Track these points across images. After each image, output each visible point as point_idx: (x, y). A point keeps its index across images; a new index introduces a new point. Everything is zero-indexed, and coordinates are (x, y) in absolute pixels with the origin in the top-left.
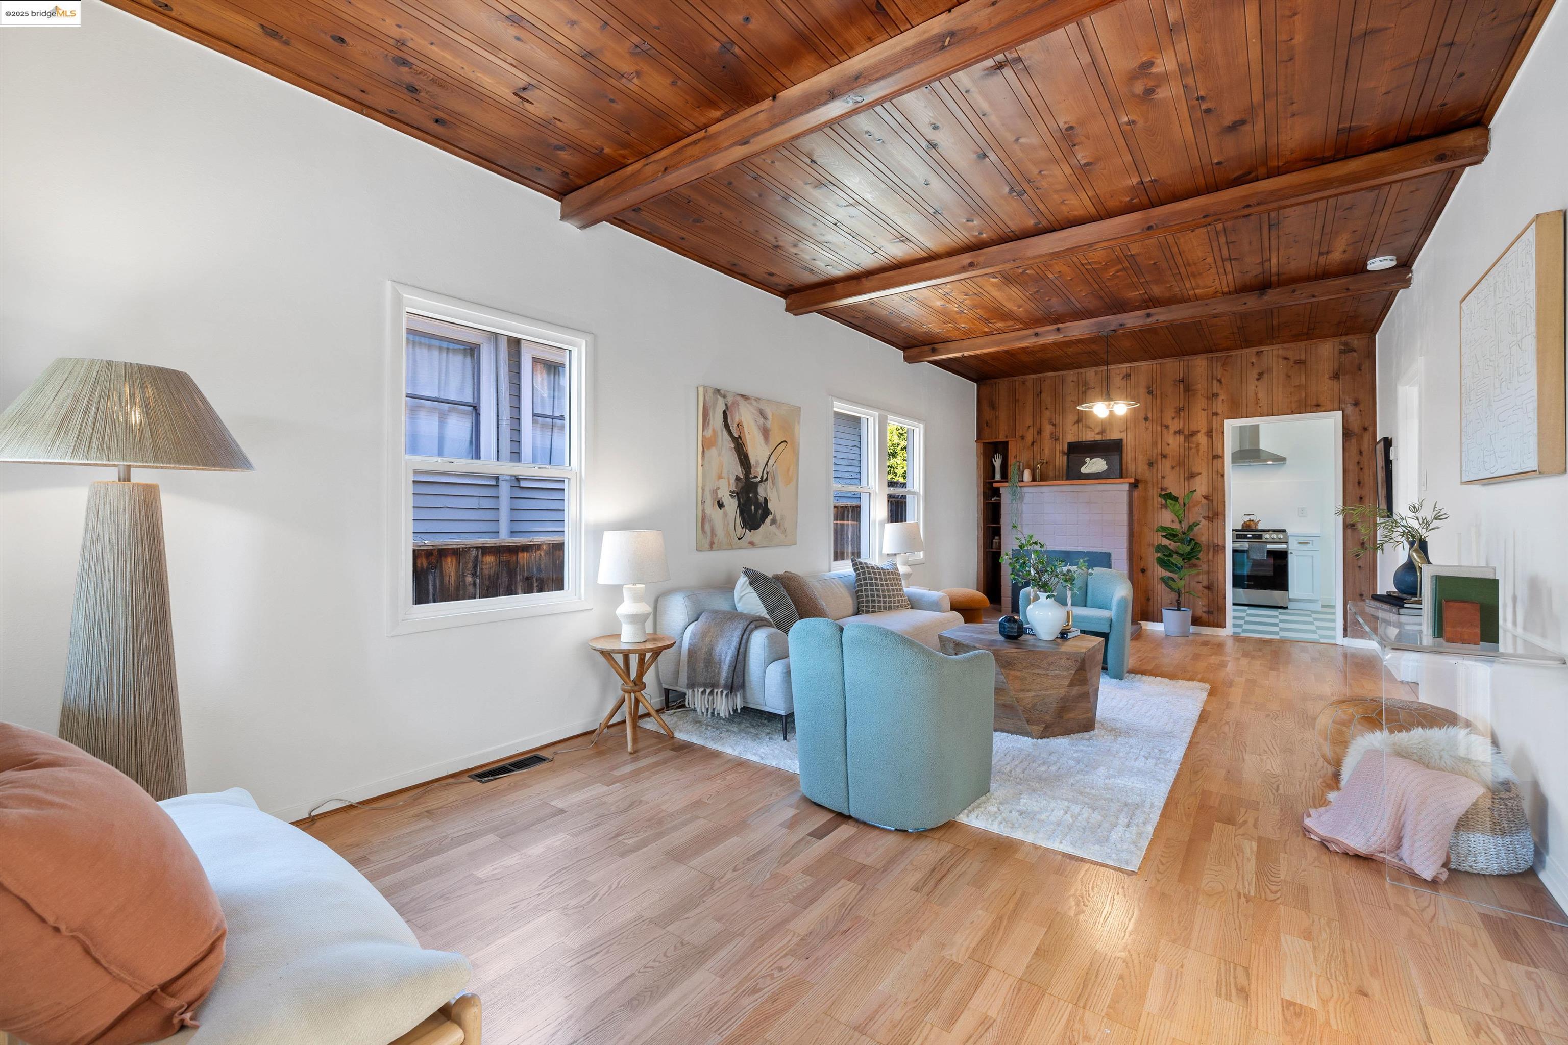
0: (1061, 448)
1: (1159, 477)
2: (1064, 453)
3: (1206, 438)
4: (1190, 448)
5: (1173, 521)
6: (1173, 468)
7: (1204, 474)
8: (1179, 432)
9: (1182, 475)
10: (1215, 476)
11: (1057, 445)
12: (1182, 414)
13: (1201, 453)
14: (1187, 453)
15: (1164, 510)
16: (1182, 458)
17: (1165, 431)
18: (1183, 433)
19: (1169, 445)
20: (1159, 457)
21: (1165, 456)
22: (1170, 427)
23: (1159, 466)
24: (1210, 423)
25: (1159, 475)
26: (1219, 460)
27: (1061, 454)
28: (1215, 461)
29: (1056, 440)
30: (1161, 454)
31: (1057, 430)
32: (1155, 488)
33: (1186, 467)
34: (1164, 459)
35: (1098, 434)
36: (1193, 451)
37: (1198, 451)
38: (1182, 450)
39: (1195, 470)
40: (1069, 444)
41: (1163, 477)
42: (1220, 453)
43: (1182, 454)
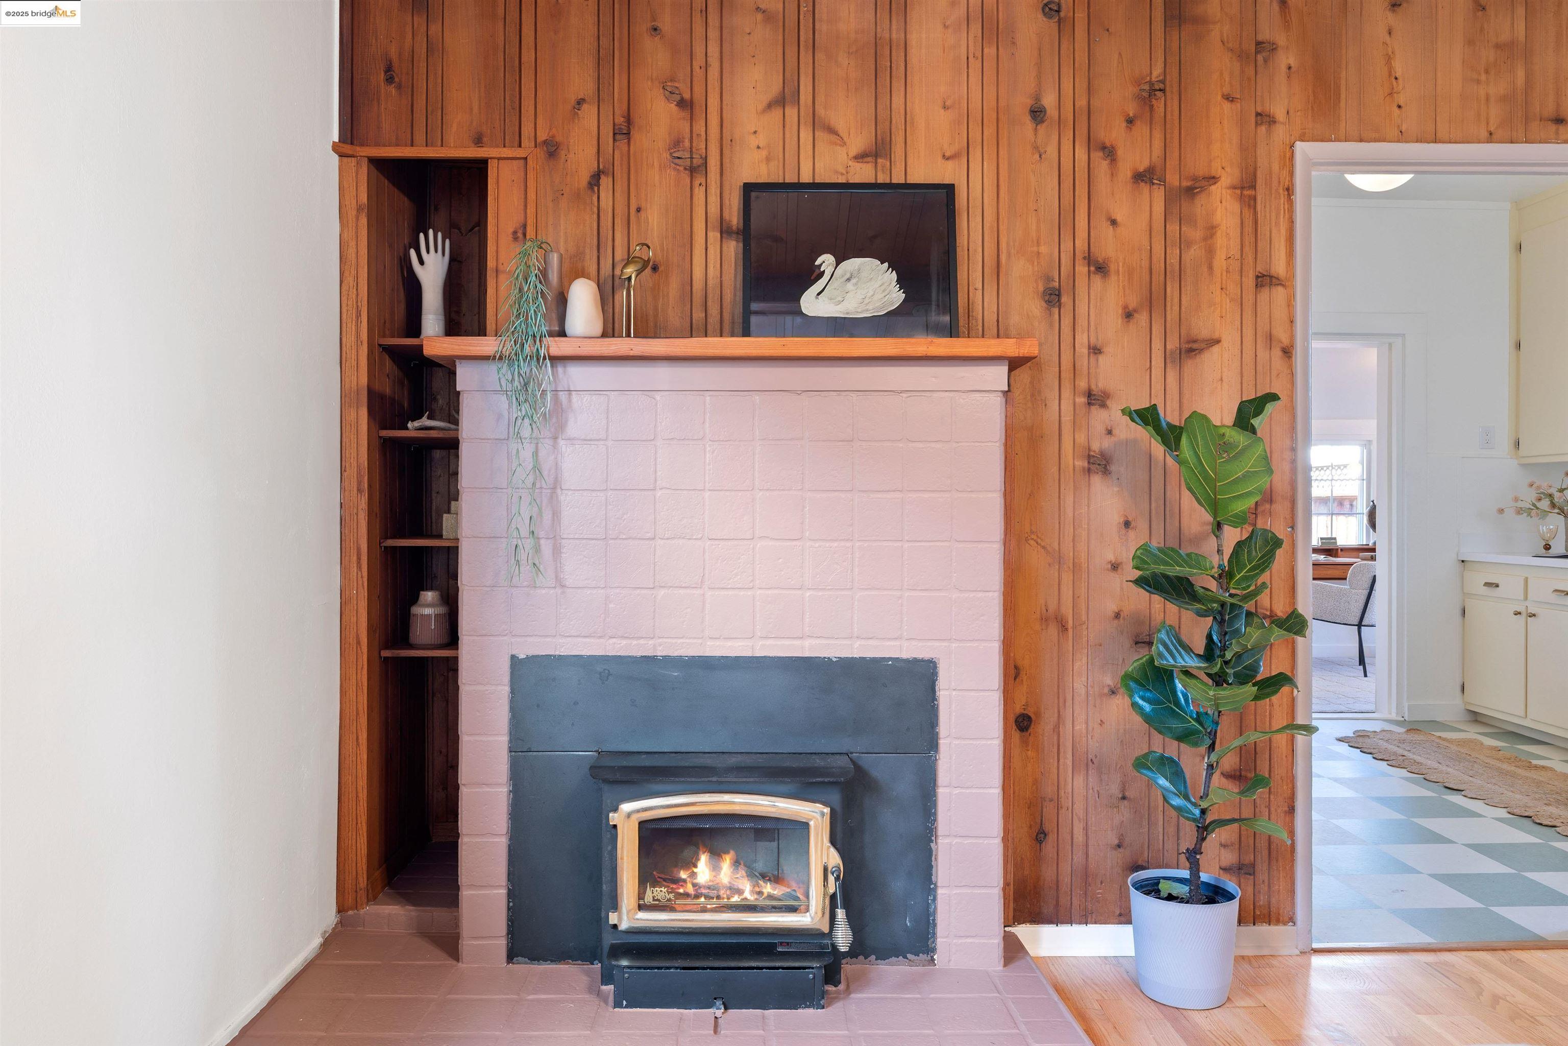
0: (714, 209)
1: (1082, 350)
2: (725, 231)
3: (1235, 207)
4: (1183, 243)
5: (1127, 524)
6: (1128, 315)
7: (1229, 337)
8: (1143, 177)
9: (1157, 345)
10: (1263, 354)
11: (699, 193)
12: (1159, 106)
13: (1220, 262)
14: (1173, 260)
15: (1097, 480)
16: (1158, 278)
17: (1102, 166)
18: (1163, 180)
19: (1114, 222)
20: (1082, 269)
21: (1100, 268)
22: (1120, 152)
23: (1082, 308)
24: (1247, 149)
25: (1082, 339)
26: (1279, 293)
27: (714, 235)
28: (1264, 294)
29: (692, 170)
30: (1089, 259)
31: (699, 127)
32: (1067, 393)
33: (1172, 315)
34: (1097, 280)
35: (860, 157)
36: (1194, 253)
37: (1210, 252)
38: (1158, 249)
39: (1202, 327)
40: (749, 189)
41: (1096, 350)
42: (1279, 268)
43: (1158, 266)
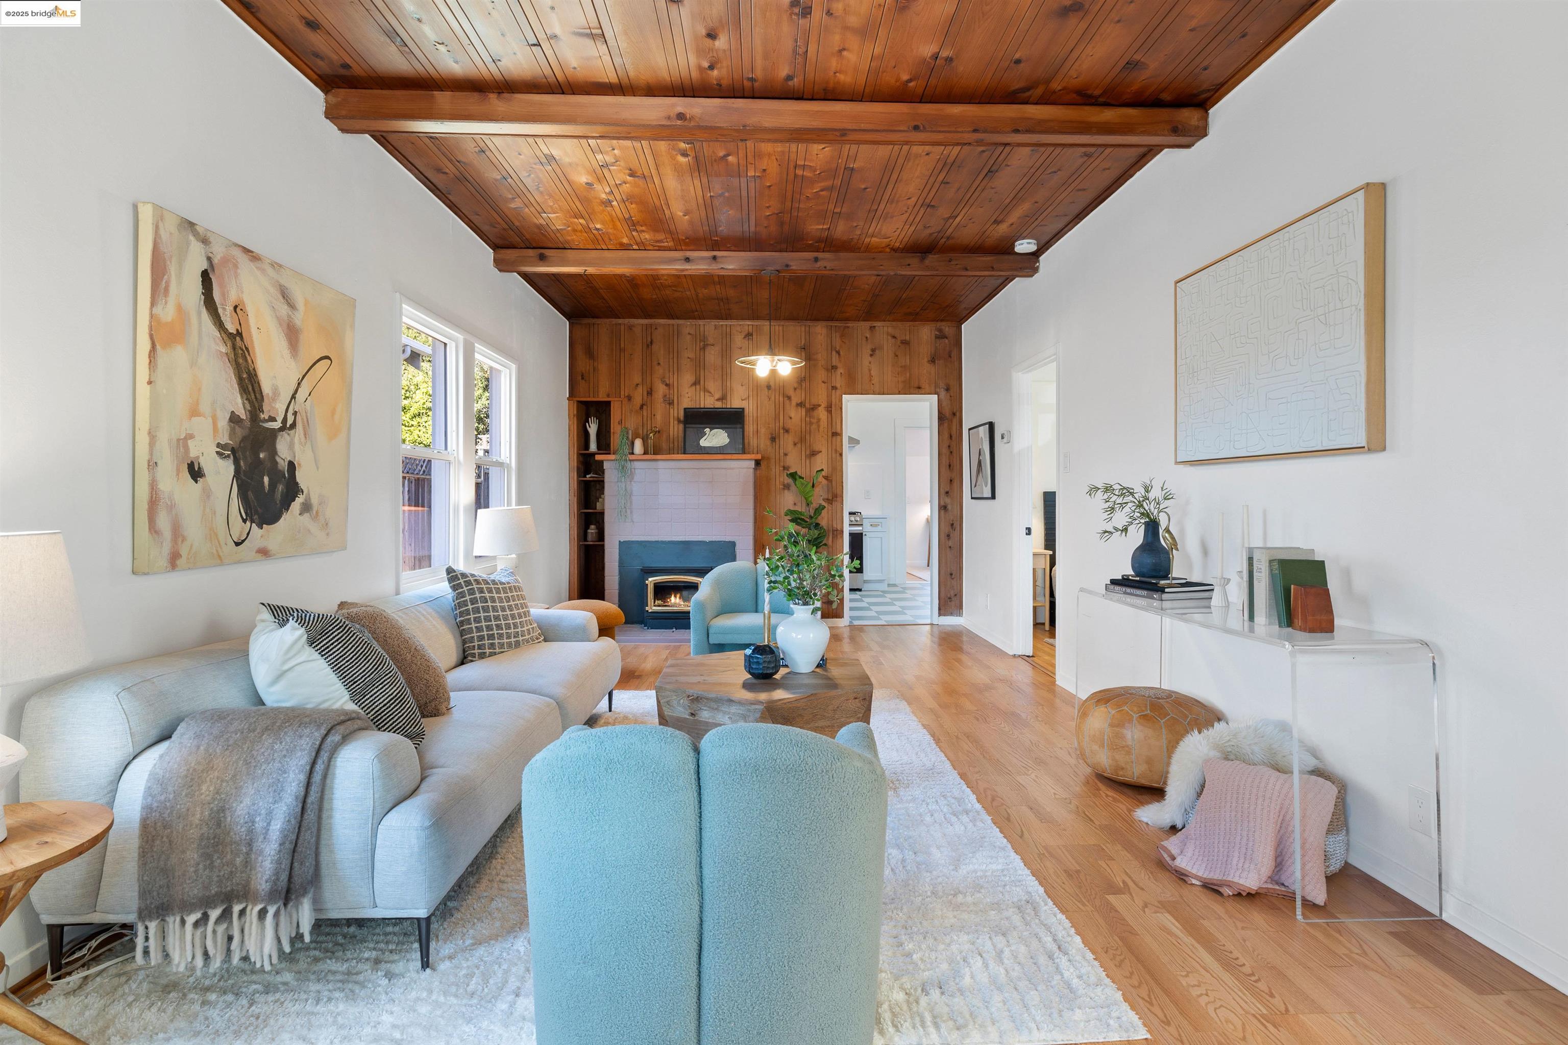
0: (676, 415)
1: (782, 454)
2: (679, 421)
3: (826, 413)
4: (811, 423)
5: (795, 504)
6: (795, 444)
7: (824, 451)
8: (800, 405)
9: (803, 453)
10: (834, 455)
11: (672, 411)
12: (804, 385)
13: (821, 429)
14: (808, 428)
15: (786, 491)
16: (804, 433)
17: (787, 402)
18: (805, 406)
19: (791, 418)
20: (782, 431)
21: (787, 431)
22: (793, 398)
23: (782, 443)
24: (829, 396)
25: (782, 451)
26: (838, 437)
27: (676, 422)
28: (834, 438)
29: (670, 404)
30: (784, 429)
31: (671, 392)
32: (777, 467)
33: (808, 444)
34: (786, 434)
35: (718, 400)
36: (814, 426)
37: (819, 426)
38: (803, 425)
39: (816, 448)
40: (685, 409)
41: (786, 455)
42: (838, 431)
43: (804, 430)
